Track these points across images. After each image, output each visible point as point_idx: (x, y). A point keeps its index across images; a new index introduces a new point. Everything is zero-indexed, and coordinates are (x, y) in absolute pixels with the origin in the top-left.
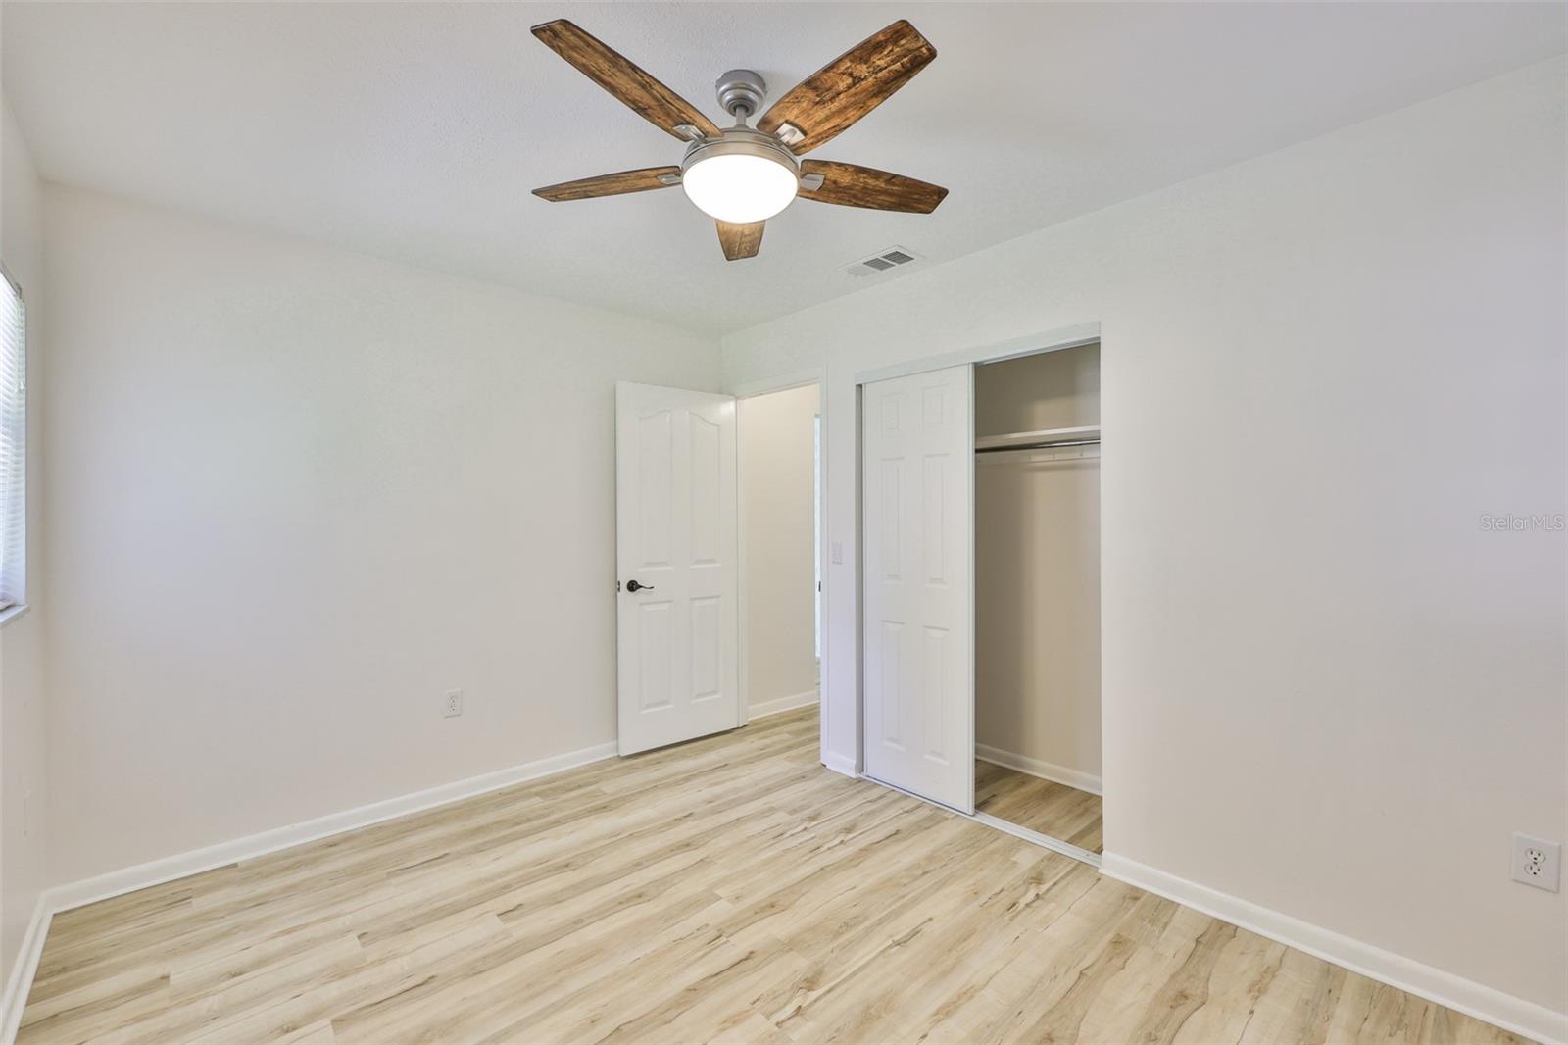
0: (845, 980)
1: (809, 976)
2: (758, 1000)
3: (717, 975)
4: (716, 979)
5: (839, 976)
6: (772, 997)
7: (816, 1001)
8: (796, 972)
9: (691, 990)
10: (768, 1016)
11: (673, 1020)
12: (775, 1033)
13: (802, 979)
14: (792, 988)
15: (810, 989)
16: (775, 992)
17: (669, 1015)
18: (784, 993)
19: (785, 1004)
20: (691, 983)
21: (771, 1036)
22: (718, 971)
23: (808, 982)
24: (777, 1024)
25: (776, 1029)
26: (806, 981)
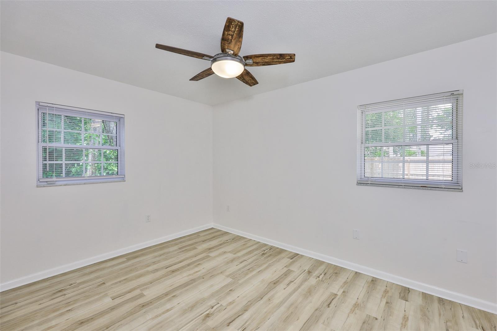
0: (195, 318)
1: (208, 319)
2: (224, 309)
3: (239, 316)
4: (239, 315)
5: (197, 319)
6: (220, 310)
7: (206, 311)
8: (212, 320)
9: (246, 310)
10: (221, 305)
11: (248, 302)
12: (219, 301)
13: (210, 317)
14: (214, 314)
15: (208, 314)
16: (219, 312)
17: (250, 303)
18: (216, 312)
19: (216, 309)
20: (247, 312)
21: (221, 301)
22: (239, 317)
23: (208, 316)
24: (219, 303)
25: (219, 302)
26: (209, 317)
